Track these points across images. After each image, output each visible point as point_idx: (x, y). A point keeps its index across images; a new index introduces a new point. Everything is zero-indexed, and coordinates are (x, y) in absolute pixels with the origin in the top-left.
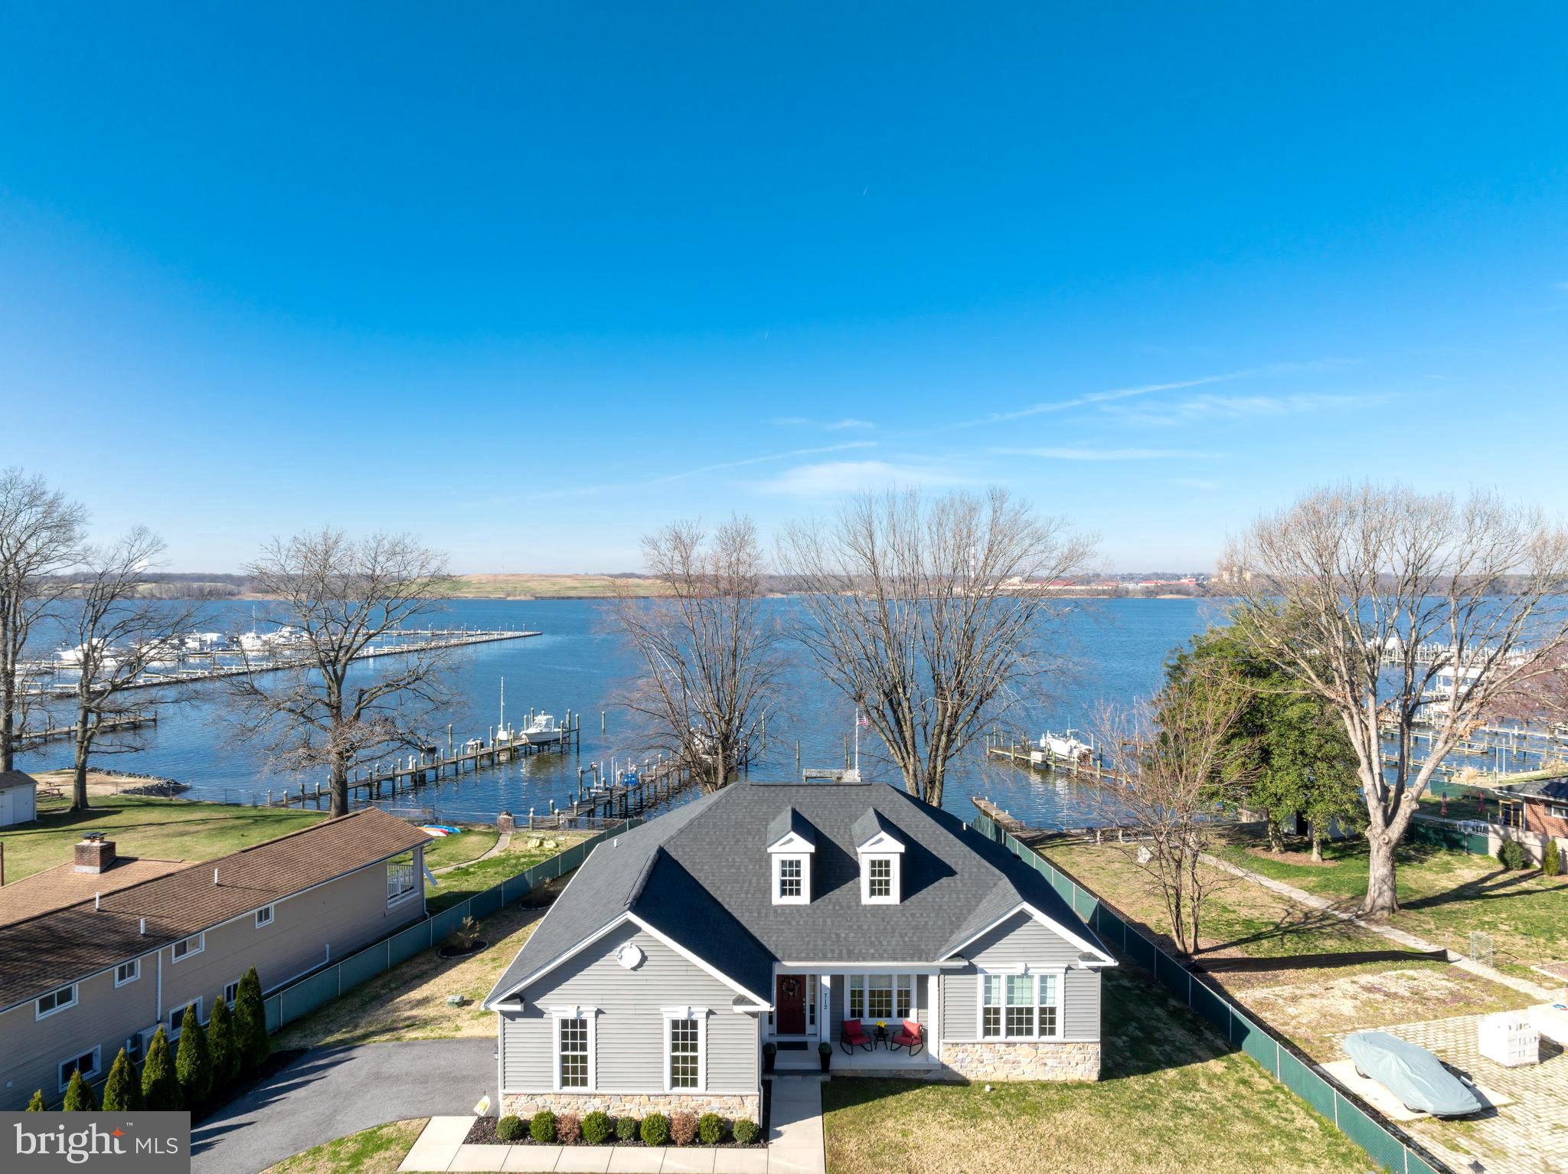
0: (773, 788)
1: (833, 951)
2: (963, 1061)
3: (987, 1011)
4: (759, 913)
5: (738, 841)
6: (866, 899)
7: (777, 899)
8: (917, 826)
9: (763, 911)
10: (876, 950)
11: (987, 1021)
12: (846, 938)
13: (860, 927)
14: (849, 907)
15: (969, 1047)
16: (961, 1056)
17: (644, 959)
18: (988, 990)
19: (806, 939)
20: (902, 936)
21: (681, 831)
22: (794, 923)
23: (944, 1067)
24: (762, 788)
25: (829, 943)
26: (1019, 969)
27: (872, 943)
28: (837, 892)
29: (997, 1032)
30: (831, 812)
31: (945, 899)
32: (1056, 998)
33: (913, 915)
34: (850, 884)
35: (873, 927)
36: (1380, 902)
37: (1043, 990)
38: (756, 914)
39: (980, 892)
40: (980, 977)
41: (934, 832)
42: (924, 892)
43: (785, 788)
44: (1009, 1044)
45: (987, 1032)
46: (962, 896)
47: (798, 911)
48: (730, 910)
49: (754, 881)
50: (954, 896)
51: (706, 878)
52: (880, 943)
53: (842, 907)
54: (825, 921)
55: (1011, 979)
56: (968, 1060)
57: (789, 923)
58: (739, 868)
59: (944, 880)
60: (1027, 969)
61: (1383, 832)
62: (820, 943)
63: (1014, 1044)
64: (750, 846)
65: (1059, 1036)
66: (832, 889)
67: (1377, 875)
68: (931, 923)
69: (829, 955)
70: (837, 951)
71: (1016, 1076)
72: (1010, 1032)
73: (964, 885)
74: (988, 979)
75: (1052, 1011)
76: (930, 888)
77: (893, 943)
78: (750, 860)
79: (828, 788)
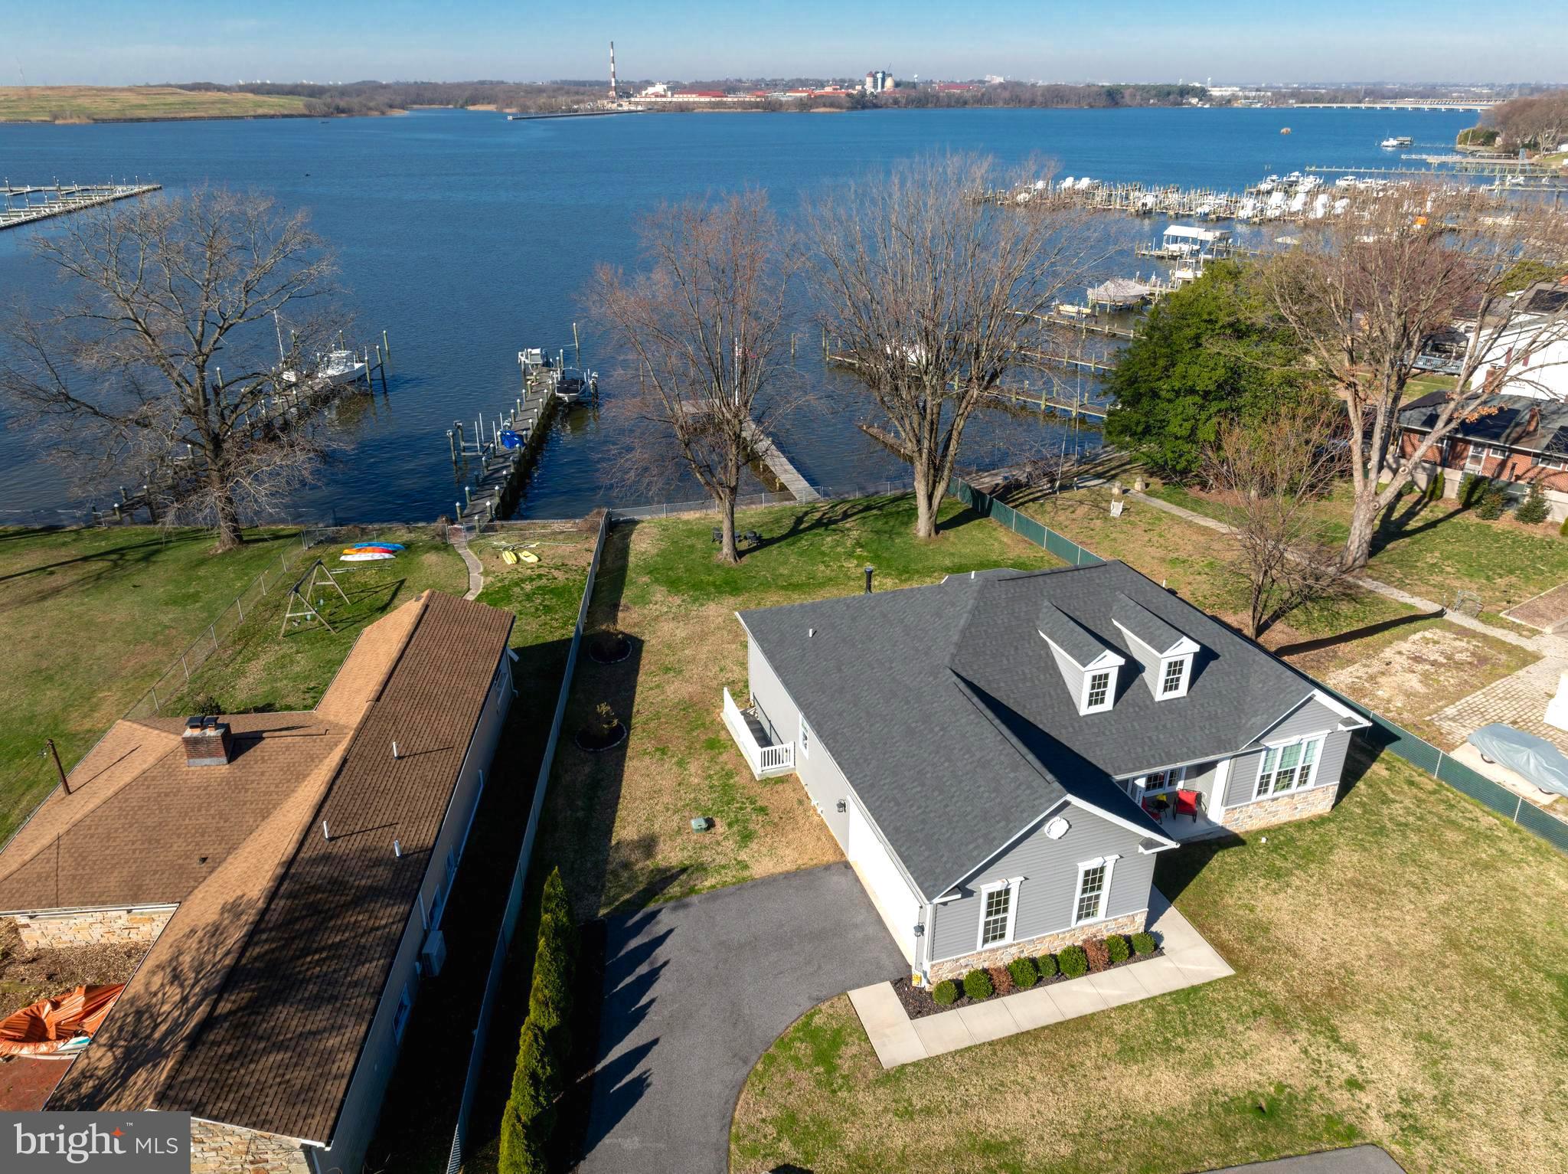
0: (1020, 582)
1: (1153, 756)
2: (1238, 821)
3: (1263, 777)
7: (1084, 710)
8: (1166, 607)
9: (1076, 725)
10: (1188, 748)
11: (1261, 785)
12: (1158, 739)
13: (1164, 726)
14: (1147, 707)
15: (1245, 810)
16: (1237, 817)
18: (1266, 762)
19: (1126, 748)
20: (1202, 729)
21: (959, 646)
22: (1108, 733)
23: (1221, 827)
24: (1010, 583)
25: (1146, 748)
26: (1292, 741)
27: (1181, 741)
28: (1129, 692)
29: (1267, 791)
30: (1085, 602)
31: (1221, 684)
32: (1315, 758)
33: (1202, 705)
34: (1137, 682)
35: (1175, 725)
37: (1307, 753)
38: (1071, 730)
39: (1245, 671)
40: (1263, 755)
41: (1182, 611)
42: (1201, 678)
43: (1032, 580)
44: (1273, 800)
45: (1260, 793)
46: (1232, 678)
47: (1106, 719)
48: (1047, 731)
49: (1053, 693)
50: (1226, 679)
51: (1008, 697)
52: (1188, 740)
53: (1141, 708)
54: (1132, 726)
55: (1285, 749)
57: (1104, 734)
58: (1032, 681)
59: (1212, 664)
60: (1299, 740)
62: (1139, 750)
63: (1277, 799)
64: (1031, 653)
65: (1310, 785)
66: (1125, 691)
68: (1219, 711)
69: (1152, 761)
70: (1157, 756)
71: (1275, 821)
72: (1276, 790)
73: (1230, 666)
74: (1268, 754)
75: (1310, 767)
76: (1204, 673)
77: (1199, 738)
78: (1038, 669)
79: (1070, 574)
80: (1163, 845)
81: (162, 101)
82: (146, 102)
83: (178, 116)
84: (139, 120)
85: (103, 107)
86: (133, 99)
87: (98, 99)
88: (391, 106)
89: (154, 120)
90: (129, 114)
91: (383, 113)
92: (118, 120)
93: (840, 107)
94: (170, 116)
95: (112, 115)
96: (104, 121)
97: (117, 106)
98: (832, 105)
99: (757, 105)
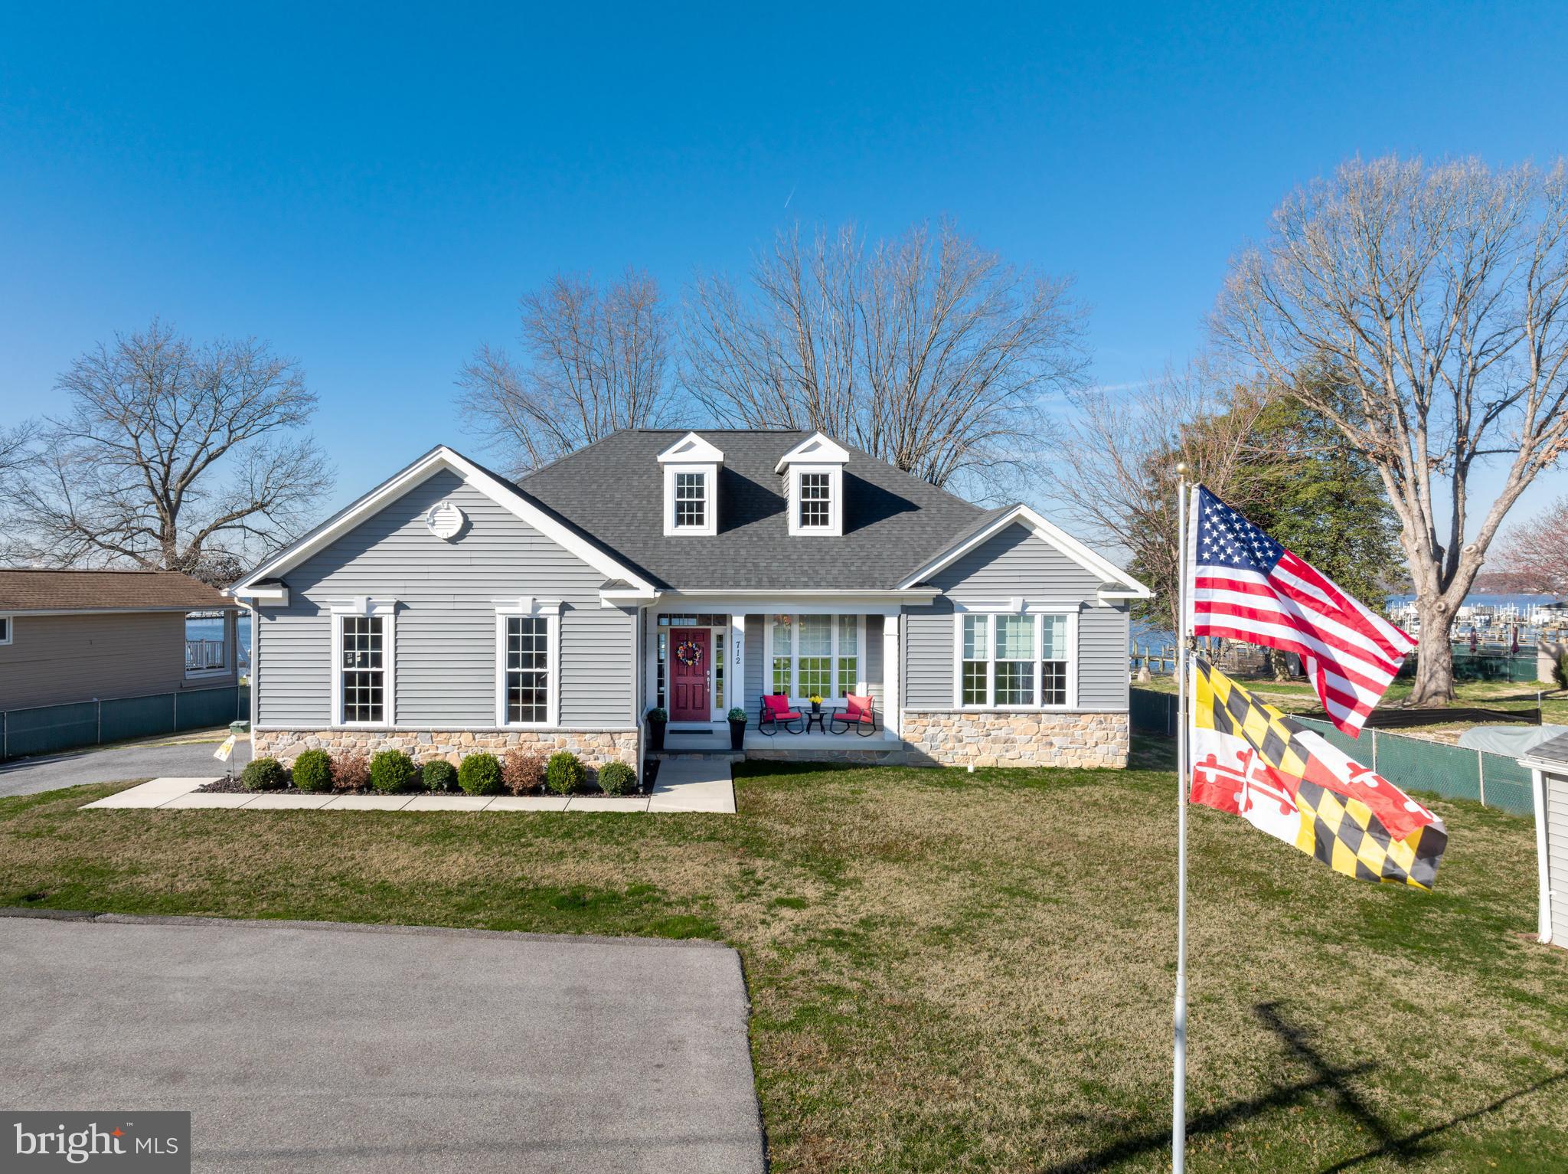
0: (669, 435)
1: (748, 580)
2: (933, 738)
3: (967, 667)
4: (645, 543)
6: (795, 529)
8: (864, 467)
9: (651, 543)
10: (810, 579)
11: (967, 682)
12: (767, 568)
13: (788, 557)
14: (772, 539)
15: (943, 719)
16: (931, 731)
17: (467, 526)
18: (969, 637)
19: (712, 568)
20: (845, 565)
22: (693, 553)
23: (907, 746)
25: (743, 572)
26: (1013, 606)
27: (804, 573)
28: (755, 524)
29: (981, 698)
30: (750, 456)
31: (906, 532)
32: (1067, 650)
33: (860, 547)
34: (773, 518)
35: (805, 557)
36: (1432, 687)
37: (1048, 637)
38: (641, 543)
39: (954, 526)
40: (958, 618)
41: (887, 472)
42: (876, 525)
44: (999, 714)
45: (967, 698)
46: (928, 529)
47: (700, 542)
49: (640, 515)
50: (918, 529)
52: (816, 572)
54: (737, 551)
55: (1001, 621)
56: (941, 736)
57: (687, 554)
59: (904, 515)
60: (1025, 605)
61: (1437, 599)
62: (730, 572)
63: (1008, 714)
64: (635, 485)
65: (1071, 703)
66: (748, 522)
67: (1428, 653)
68: (887, 553)
69: (744, 584)
70: (754, 580)
71: (1010, 760)
72: (1000, 699)
73: (931, 518)
74: (969, 621)
75: (1061, 667)
76: (884, 521)
77: (835, 572)
78: (633, 495)
79: (743, 434)
80: (631, 587)
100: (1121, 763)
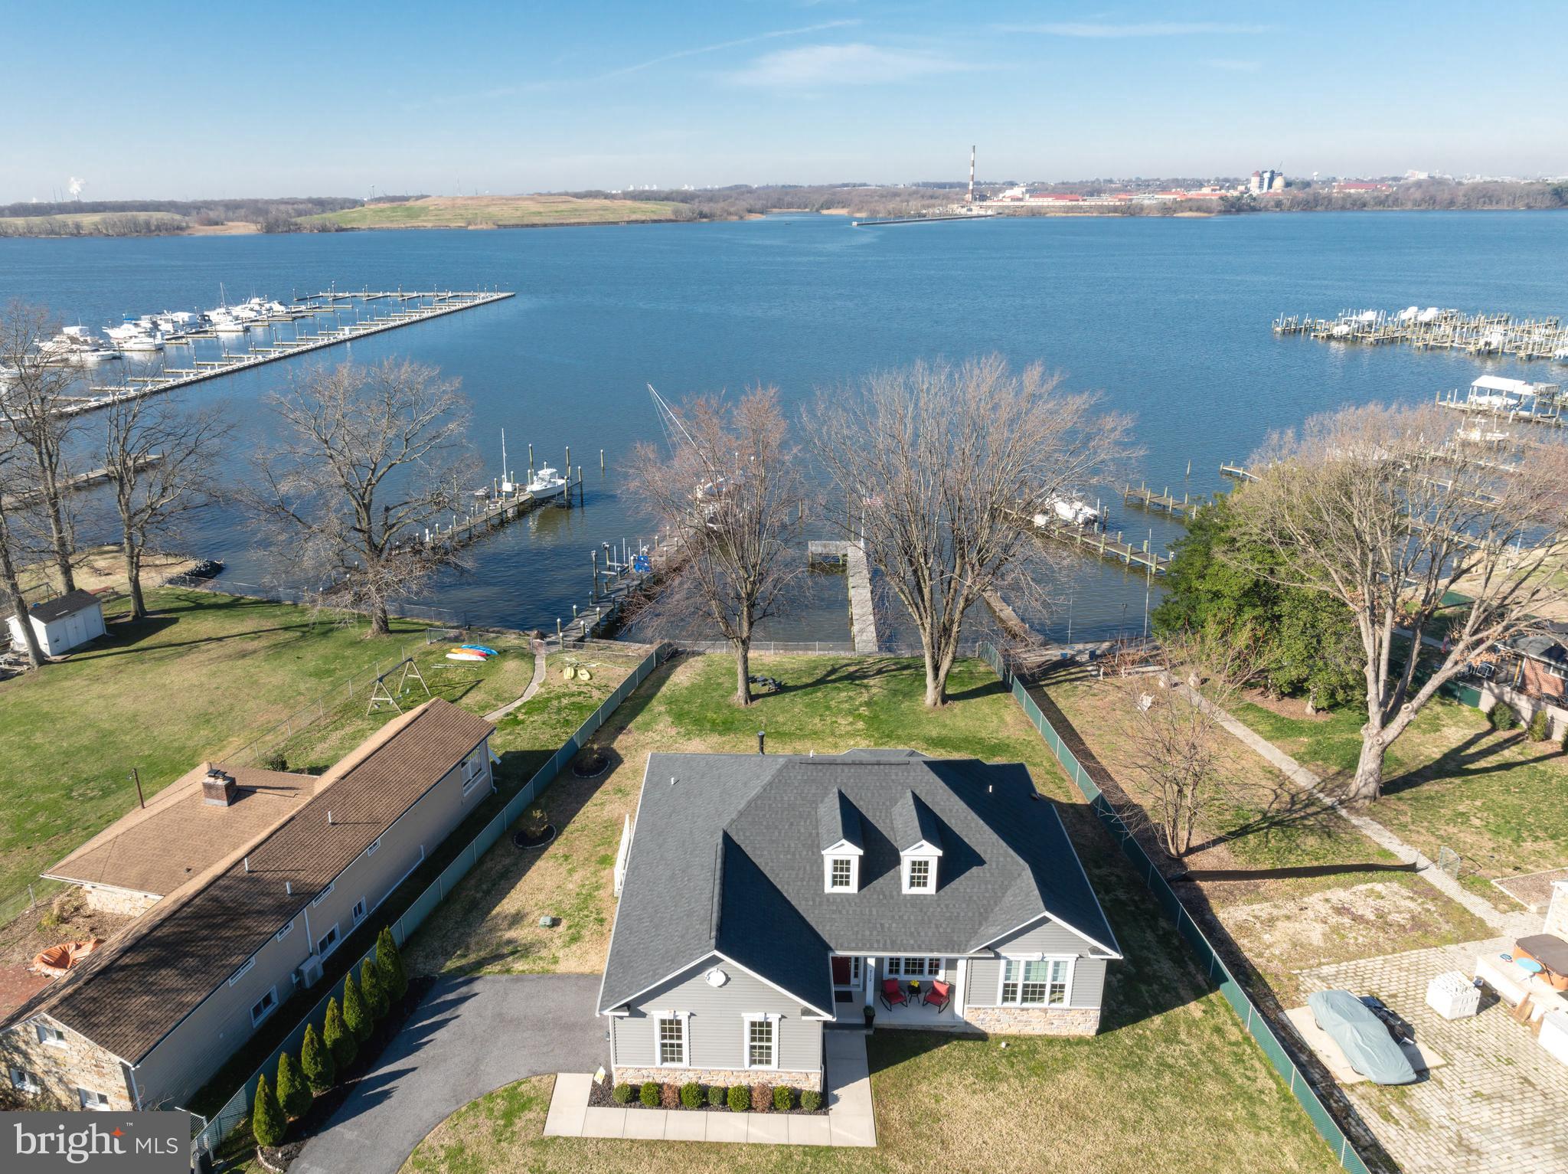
0: (820, 767)
1: (878, 941)
2: (983, 1020)
3: (1006, 986)
4: (814, 901)
5: (792, 824)
6: (906, 889)
7: (829, 888)
8: (951, 811)
9: (818, 899)
10: (916, 941)
11: (1005, 992)
12: (889, 929)
13: (901, 917)
14: (892, 897)
15: (989, 1011)
16: (982, 1016)
17: (728, 979)
18: (1008, 971)
19: (856, 929)
20: (937, 927)
21: (741, 814)
22: (844, 912)
23: (967, 1023)
24: (811, 767)
25: (875, 933)
26: (1035, 956)
27: (912, 934)
28: (881, 880)
29: (1014, 999)
30: (873, 794)
31: (975, 890)
32: (1067, 978)
33: (947, 906)
34: (892, 873)
35: (912, 918)
37: (1056, 971)
38: (811, 903)
39: (1006, 883)
40: (1003, 963)
41: (966, 818)
42: (957, 881)
43: (832, 767)
44: (1023, 1010)
45: (1005, 999)
46: (990, 886)
47: (847, 900)
48: (789, 898)
49: (808, 868)
50: (983, 887)
51: (767, 864)
52: (919, 933)
53: (885, 897)
54: (871, 911)
55: (1028, 964)
56: (988, 1019)
57: (840, 912)
58: (794, 854)
59: (975, 870)
60: (1043, 957)
62: (867, 933)
63: (1028, 1009)
64: (802, 830)
65: (1066, 1003)
66: (876, 878)
68: (962, 914)
69: (876, 946)
70: (882, 942)
71: (1028, 1031)
72: (1024, 1000)
73: (992, 875)
74: (1009, 963)
75: (1062, 986)
76: (962, 877)
77: (930, 934)
78: (803, 845)
79: (869, 767)
80: (819, 1015)
81: (555, 209)
82: (541, 210)
83: (565, 221)
84: (533, 226)
85: (508, 214)
86: (533, 207)
87: (505, 208)
88: (750, 211)
89: (545, 225)
90: (526, 221)
91: (741, 218)
92: (517, 226)
93: (1209, 211)
94: (558, 222)
95: (513, 222)
96: (505, 226)
97: (519, 213)
98: (1199, 209)
99: (1115, 209)
100: (1093, 1033)
